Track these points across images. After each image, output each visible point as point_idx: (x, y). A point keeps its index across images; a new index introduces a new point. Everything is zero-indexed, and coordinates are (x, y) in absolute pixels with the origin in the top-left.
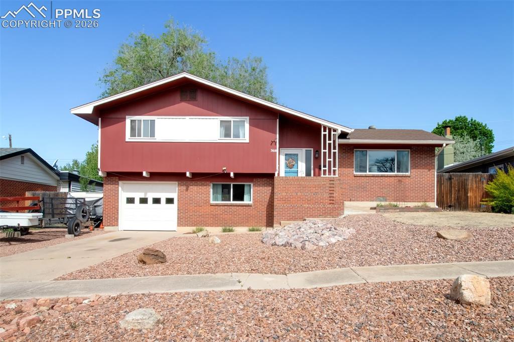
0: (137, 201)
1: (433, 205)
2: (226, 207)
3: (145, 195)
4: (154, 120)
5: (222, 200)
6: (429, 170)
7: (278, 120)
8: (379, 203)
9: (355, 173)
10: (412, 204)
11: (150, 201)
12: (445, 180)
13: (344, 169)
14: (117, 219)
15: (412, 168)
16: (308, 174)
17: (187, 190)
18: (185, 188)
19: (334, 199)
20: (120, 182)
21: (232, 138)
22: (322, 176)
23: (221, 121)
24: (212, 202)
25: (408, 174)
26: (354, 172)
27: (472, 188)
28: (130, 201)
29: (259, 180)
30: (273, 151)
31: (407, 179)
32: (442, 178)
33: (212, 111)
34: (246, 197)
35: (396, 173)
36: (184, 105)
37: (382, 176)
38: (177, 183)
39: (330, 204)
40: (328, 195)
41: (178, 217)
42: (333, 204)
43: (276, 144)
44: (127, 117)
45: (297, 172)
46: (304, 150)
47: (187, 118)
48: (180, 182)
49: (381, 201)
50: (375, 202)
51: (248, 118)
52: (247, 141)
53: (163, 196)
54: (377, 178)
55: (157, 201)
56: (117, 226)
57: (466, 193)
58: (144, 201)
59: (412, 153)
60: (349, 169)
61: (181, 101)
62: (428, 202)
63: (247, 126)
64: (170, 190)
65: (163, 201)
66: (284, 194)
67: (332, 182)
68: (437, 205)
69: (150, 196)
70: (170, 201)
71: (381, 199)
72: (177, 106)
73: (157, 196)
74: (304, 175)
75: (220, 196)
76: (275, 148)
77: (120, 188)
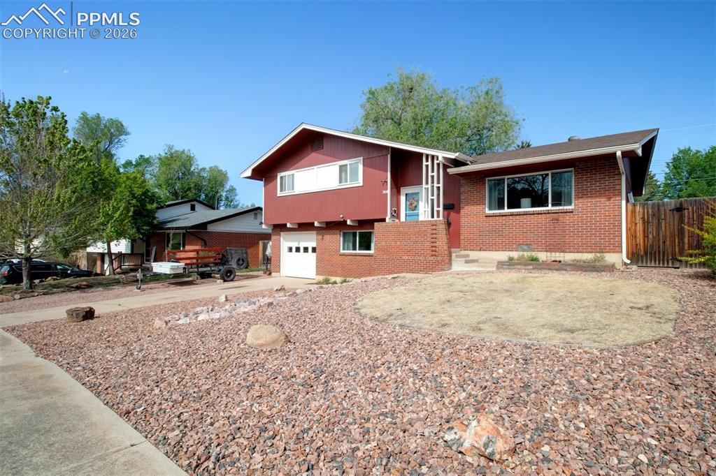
0: (294, 250)
1: (619, 258)
2: (354, 257)
3: (300, 244)
4: (294, 174)
6: (609, 199)
7: (389, 156)
8: (521, 253)
9: (488, 212)
11: (302, 250)
12: (668, 211)
13: (472, 207)
14: (279, 266)
15: (578, 197)
17: (323, 239)
18: (321, 237)
19: (437, 249)
20: (282, 233)
21: (348, 183)
23: (340, 166)
24: (342, 251)
25: (570, 207)
26: (487, 209)
28: (290, 250)
30: (384, 192)
31: (568, 216)
32: (662, 208)
33: (330, 156)
36: (314, 155)
38: (315, 232)
39: (432, 256)
40: (430, 245)
41: (317, 266)
42: (435, 256)
43: (387, 184)
44: (277, 174)
45: (418, 215)
47: (316, 167)
48: (318, 232)
49: (524, 250)
50: (516, 252)
51: (361, 158)
52: (361, 184)
53: (310, 246)
54: (518, 217)
55: (306, 250)
56: (279, 272)
58: (298, 250)
59: (577, 173)
60: (478, 207)
61: (312, 151)
62: (606, 252)
63: (361, 167)
64: (310, 240)
65: (310, 250)
66: (383, 243)
67: (434, 227)
68: (628, 258)
69: (302, 246)
70: (314, 250)
71: (525, 247)
72: (309, 157)
73: (306, 245)
76: (387, 189)
77: (281, 239)
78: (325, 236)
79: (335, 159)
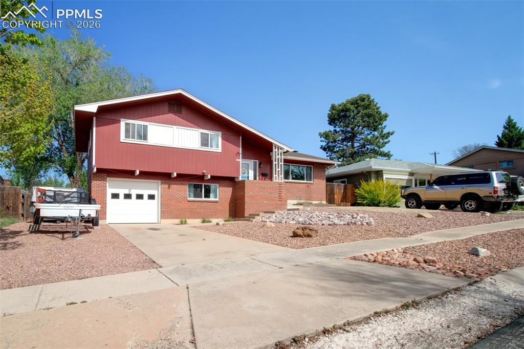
0: (122, 196)
1: (324, 202)
2: (200, 203)
3: (130, 191)
4: (147, 126)
5: (194, 197)
6: (323, 180)
7: (241, 137)
10: (314, 202)
11: (134, 197)
15: (314, 178)
16: (255, 178)
17: (169, 188)
18: (167, 186)
19: (282, 197)
20: (108, 179)
21: (209, 148)
22: (274, 181)
23: (201, 133)
24: (188, 198)
25: (312, 182)
27: (336, 193)
28: (115, 196)
29: (224, 181)
30: (237, 160)
31: (311, 186)
33: (194, 124)
34: (211, 195)
35: (305, 181)
36: (171, 116)
37: (294, 183)
38: (160, 181)
39: (279, 201)
40: (278, 195)
41: (162, 211)
42: (281, 201)
43: (239, 155)
44: (122, 119)
46: (253, 161)
47: (175, 127)
48: (163, 181)
49: (299, 200)
50: (295, 201)
51: (220, 133)
52: (220, 151)
53: (146, 193)
54: (296, 184)
55: (140, 197)
56: (106, 219)
57: (334, 196)
58: (128, 196)
59: (314, 168)
61: (169, 112)
62: (323, 200)
63: (220, 139)
65: (146, 197)
66: (251, 193)
67: (280, 186)
68: (326, 202)
69: (134, 193)
70: (151, 197)
71: (299, 198)
72: (166, 116)
73: (140, 192)
74: (253, 179)
75: (192, 194)
76: (239, 159)
77: (107, 184)
78: (172, 186)
79: (196, 126)
